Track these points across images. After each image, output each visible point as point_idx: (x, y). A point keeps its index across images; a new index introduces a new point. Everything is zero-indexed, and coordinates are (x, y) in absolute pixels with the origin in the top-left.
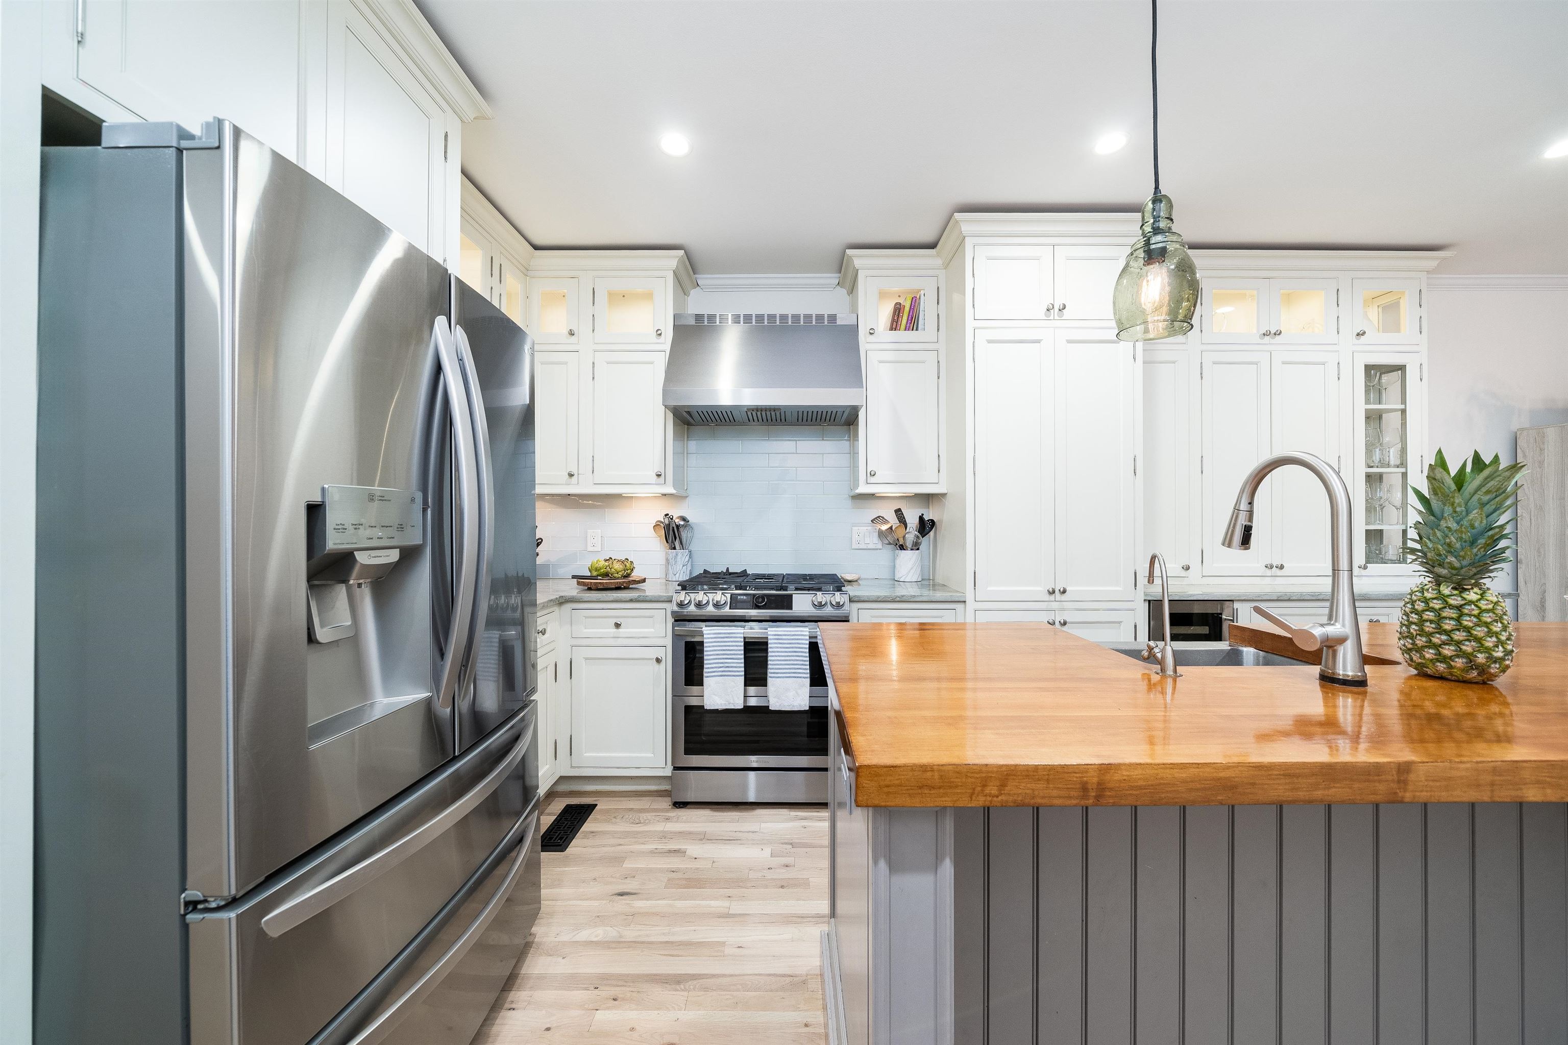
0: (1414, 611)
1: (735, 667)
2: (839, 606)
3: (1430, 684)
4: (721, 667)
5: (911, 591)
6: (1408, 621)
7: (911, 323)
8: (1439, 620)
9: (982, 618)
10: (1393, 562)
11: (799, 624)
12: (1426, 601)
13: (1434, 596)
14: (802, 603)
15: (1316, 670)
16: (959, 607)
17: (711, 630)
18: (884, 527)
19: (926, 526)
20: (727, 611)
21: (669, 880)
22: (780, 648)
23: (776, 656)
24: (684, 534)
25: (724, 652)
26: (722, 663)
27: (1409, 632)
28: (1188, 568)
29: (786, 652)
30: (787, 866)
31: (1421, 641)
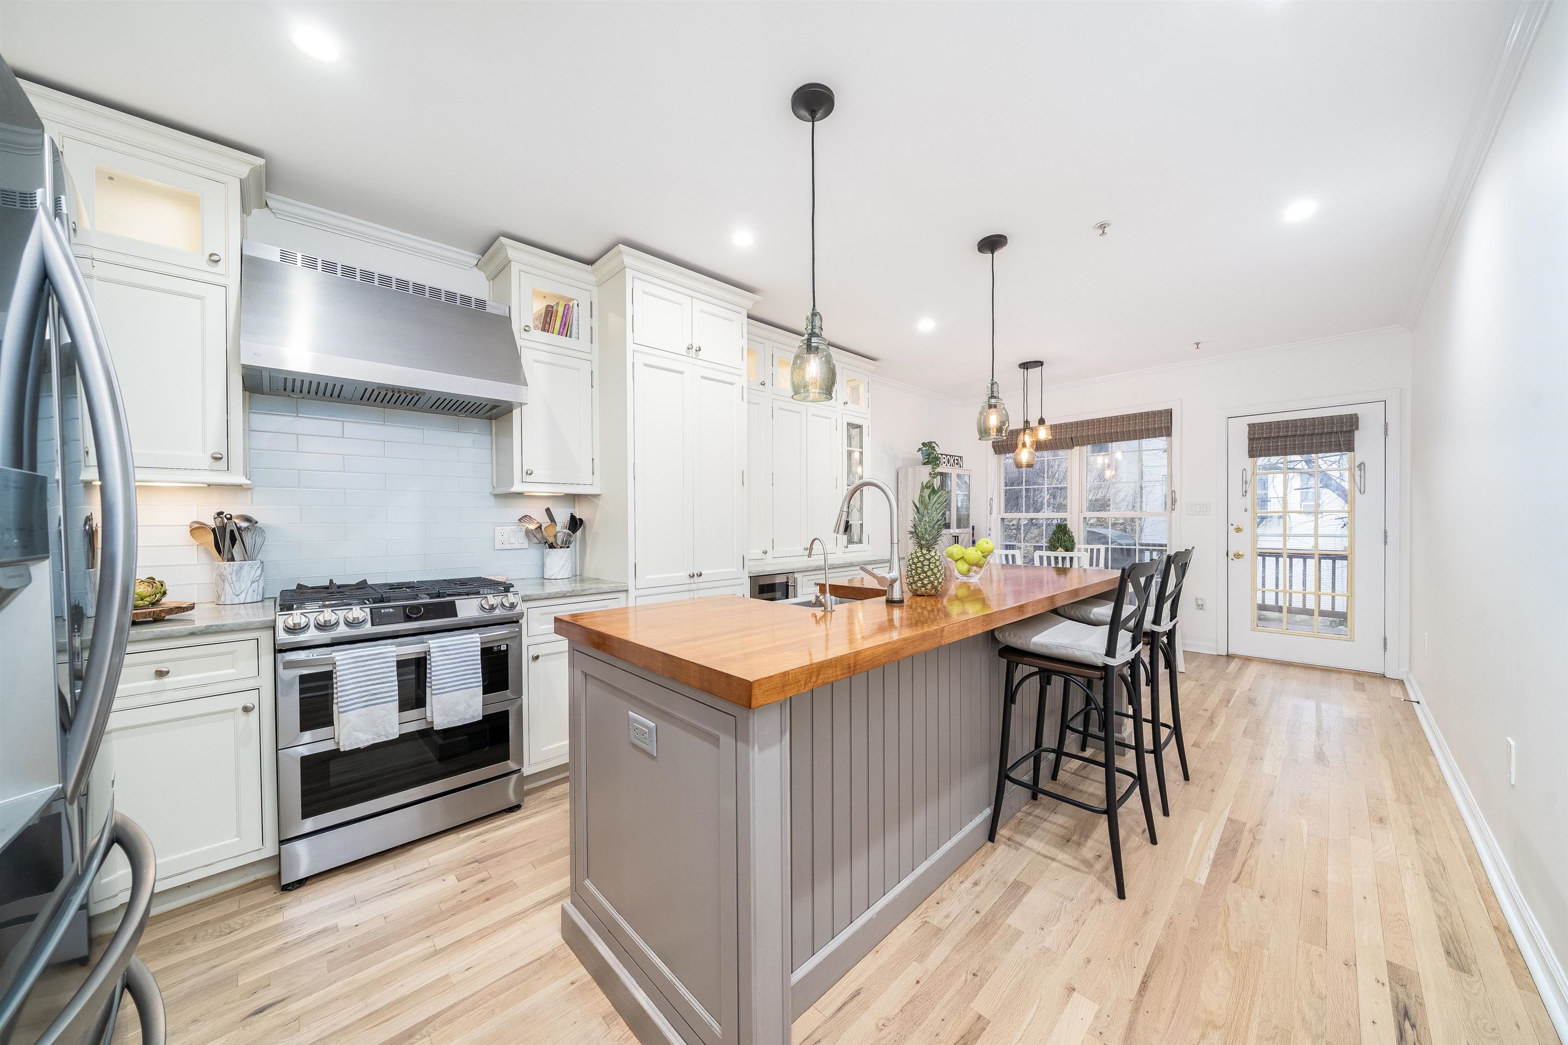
0: (914, 563)
1: (387, 692)
2: (513, 606)
3: (919, 599)
4: (364, 696)
5: (564, 587)
6: (911, 568)
7: (564, 329)
8: (923, 567)
9: (641, 602)
10: (857, 543)
11: (465, 631)
12: (918, 557)
13: (921, 555)
14: (467, 608)
15: (884, 598)
16: (622, 596)
17: (347, 654)
18: (532, 527)
19: (575, 524)
20: (368, 629)
21: (329, 962)
22: (446, 660)
23: (441, 670)
24: (248, 538)
25: (368, 678)
26: (366, 691)
27: (911, 574)
28: (766, 553)
29: (453, 663)
30: (482, 881)
31: (916, 578)
